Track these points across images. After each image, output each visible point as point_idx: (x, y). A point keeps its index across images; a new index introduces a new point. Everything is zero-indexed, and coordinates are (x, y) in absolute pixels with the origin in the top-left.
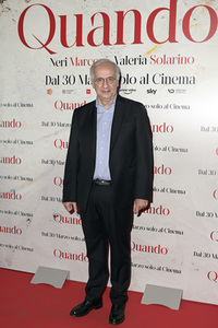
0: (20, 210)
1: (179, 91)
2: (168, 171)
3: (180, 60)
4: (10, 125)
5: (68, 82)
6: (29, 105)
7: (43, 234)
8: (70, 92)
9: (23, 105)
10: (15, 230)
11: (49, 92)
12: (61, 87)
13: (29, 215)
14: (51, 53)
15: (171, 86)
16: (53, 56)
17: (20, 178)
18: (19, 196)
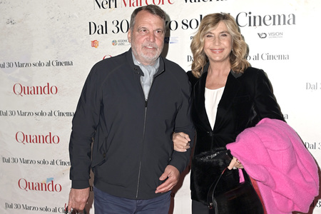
0: (60, 205)
4: (42, 91)
5: (120, 29)
11: (94, 44)
12: (111, 36)
17: (59, 163)
18: (58, 187)
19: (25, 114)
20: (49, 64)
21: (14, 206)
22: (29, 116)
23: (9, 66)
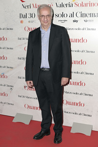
0: (6, 83)
1: (90, 21)
2: (84, 63)
3: (91, 5)
4: (1, 39)
5: (32, 16)
6: (11, 29)
7: (19, 96)
8: (32, 22)
9: (8, 29)
10: (4, 94)
11: (22, 22)
12: (28, 19)
14: (23, 1)
15: (86, 18)
16: (23, 3)
17: (6, 67)
18: (6, 77)
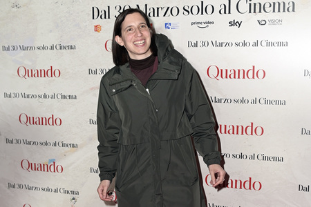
0: (61, 186)
2: (259, 131)
4: (46, 74)
9: (62, 48)
11: (97, 28)
12: (113, 21)
13: (73, 193)
15: (262, 16)
17: (61, 144)
18: (59, 168)
19: (28, 96)
20: (52, 48)
21: (17, 186)
22: (33, 99)
23: (14, 49)
